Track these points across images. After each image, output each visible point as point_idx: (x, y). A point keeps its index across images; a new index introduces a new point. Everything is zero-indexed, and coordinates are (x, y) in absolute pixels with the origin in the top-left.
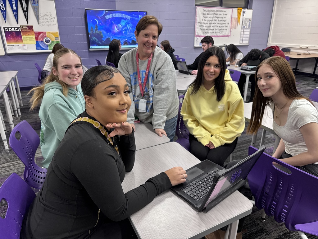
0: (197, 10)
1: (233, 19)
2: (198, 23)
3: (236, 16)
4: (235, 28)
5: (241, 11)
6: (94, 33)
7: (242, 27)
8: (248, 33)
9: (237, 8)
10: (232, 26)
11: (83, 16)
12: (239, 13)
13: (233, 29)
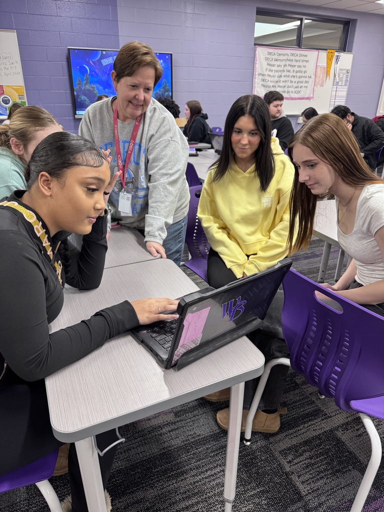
0: (257, 53)
1: (319, 70)
2: (259, 74)
3: (325, 65)
4: (322, 86)
5: (332, 56)
6: (83, 88)
7: (334, 83)
8: (344, 94)
9: (326, 50)
10: (317, 81)
11: (65, 59)
12: (329, 59)
13: (319, 86)
